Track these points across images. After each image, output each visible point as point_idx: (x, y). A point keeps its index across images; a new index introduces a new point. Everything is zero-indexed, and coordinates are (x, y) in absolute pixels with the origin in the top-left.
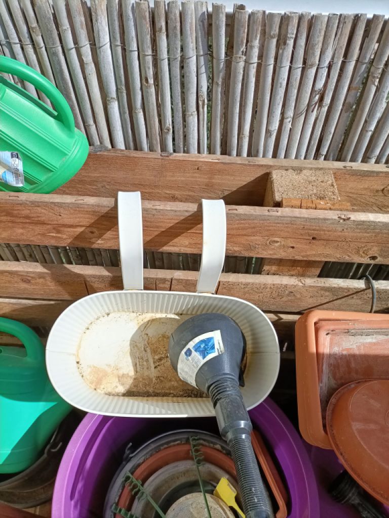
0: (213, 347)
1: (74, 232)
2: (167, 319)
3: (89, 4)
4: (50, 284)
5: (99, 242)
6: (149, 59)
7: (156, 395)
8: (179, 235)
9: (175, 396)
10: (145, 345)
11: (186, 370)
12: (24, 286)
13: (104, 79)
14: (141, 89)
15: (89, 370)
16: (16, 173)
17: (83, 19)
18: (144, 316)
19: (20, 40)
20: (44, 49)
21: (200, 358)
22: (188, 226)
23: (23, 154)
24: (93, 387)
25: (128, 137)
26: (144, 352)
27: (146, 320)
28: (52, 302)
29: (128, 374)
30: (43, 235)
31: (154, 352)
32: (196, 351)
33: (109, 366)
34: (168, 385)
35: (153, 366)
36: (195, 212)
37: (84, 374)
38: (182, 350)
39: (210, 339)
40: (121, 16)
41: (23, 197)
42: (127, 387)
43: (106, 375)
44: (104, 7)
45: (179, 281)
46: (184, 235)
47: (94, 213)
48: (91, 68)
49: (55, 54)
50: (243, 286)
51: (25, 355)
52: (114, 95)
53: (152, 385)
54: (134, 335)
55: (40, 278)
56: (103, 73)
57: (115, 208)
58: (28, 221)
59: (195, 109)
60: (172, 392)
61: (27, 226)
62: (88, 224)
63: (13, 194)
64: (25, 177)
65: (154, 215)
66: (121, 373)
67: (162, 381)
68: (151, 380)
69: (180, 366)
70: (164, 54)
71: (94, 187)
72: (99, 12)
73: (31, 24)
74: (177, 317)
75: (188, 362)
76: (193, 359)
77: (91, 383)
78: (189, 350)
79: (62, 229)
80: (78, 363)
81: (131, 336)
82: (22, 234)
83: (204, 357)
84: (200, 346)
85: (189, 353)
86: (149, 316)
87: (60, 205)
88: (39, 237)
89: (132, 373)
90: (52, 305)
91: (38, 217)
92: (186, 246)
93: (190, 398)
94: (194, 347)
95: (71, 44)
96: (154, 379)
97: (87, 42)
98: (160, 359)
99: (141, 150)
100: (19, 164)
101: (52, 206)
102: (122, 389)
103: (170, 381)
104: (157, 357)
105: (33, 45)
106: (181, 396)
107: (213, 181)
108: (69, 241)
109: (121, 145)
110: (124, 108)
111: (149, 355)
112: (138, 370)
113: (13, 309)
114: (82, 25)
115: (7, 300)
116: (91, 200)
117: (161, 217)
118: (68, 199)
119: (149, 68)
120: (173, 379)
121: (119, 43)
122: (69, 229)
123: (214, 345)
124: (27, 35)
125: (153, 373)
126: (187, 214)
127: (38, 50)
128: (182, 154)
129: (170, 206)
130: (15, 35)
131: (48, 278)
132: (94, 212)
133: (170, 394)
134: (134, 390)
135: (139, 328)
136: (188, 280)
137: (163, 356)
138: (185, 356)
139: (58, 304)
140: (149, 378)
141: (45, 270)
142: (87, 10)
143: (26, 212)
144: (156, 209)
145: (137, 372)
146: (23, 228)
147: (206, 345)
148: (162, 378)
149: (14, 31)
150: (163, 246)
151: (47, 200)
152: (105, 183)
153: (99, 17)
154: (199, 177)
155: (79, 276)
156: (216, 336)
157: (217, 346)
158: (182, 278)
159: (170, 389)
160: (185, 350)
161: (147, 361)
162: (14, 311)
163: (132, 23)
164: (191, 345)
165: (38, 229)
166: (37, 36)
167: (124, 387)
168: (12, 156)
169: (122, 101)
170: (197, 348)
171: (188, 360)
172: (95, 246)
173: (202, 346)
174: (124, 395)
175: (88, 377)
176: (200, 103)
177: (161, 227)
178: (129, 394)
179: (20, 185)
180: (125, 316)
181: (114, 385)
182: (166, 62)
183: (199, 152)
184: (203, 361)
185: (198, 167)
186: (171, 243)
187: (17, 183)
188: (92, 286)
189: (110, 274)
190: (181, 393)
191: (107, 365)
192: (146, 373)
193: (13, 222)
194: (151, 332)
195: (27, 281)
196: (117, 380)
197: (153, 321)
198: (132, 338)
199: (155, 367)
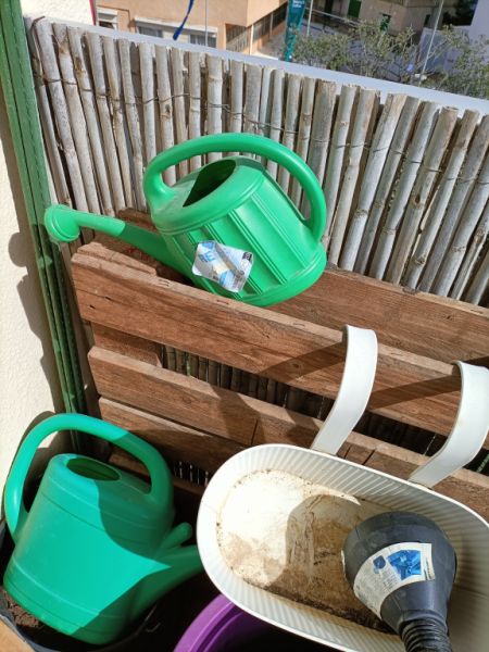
0: (418, 566)
1: (273, 359)
2: (344, 500)
3: (383, 102)
4: (212, 412)
5: (300, 379)
6: (432, 176)
7: (310, 603)
8: (410, 399)
9: (333, 613)
10: (307, 528)
11: (371, 585)
12: (180, 405)
13: (363, 187)
14: (406, 208)
15: (231, 539)
16: (238, 275)
17: (369, 117)
18: (314, 487)
19: (283, 127)
20: (307, 141)
21: (398, 576)
22: (430, 391)
23: (257, 256)
24: (230, 564)
25: (363, 258)
26: (304, 538)
27: (315, 494)
28: (201, 434)
29: (277, 561)
30: (235, 354)
31: (318, 541)
32: (391, 563)
33: (256, 541)
34: (328, 594)
35: (312, 561)
36: (448, 377)
37: (223, 543)
38: (370, 555)
39: (414, 554)
40: (416, 121)
41: (233, 305)
42: (274, 579)
43: (249, 552)
44: (400, 108)
45: (383, 456)
46: (418, 400)
47: (311, 344)
48: (354, 173)
49: (319, 149)
50: (470, 489)
51: (149, 490)
52: (367, 208)
53: (306, 587)
54: (297, 508)
55: (204, 402)
56: (367, 180)
57: (344, 345)
58: (225, 333)
59: (465, 244)
60: (331, 605)
61: (221, 338)
62: (295, 354)
63: (221, 298)
64: (247, 284)
65: (388, 366)
66: (269, 555)
67: (320, 586)
68: (306, 580)
69: (360, 577)
70: (455, 173)
71: (302, 309)
72: (392, 112)
73: (305, 110)
74: (356, 502)
75: (377, 576)
76: (385, 574)
77: (229, 558)
78: (381, 558)
79: (261, 352)
80: (218, 524)
81: (291, 510)
82: (211, 347)
83: (403, 577)
84: (399, 559)
85: (380, 563)
86: (320, 489)
87: (275, 325)
88: (229, 356)
89: (283, 562)
90: (200, 437)
91: (241, 332)
92: (413, 416)
93: (354, 624)
94: (390, 557)
95: (343, 141)
96: (310, 580)
97: (363, 143)
98: (324, 554)
99: (374, 276)
100: (246, 267)
101: (265, 323)
102: (265, 580)
103: (332, 589)
104: (319, 550)
105: (296, 134)
106: (343, 616)
107: (464, 337)
108: (262, 369)
109: (350, 265)
110: (373, 225)
111: (311, 544)
112: (292, 559)
113: (152, 428)
114: (365, 122)
115: (150, 416)
116: (314, 328)
117: (397, 370)
118: (286, 320)
119: (427, 186)
120: (336, 588)
121: (401, 150)
122: (270, 355)
123: (419, 563)
124: (293, 122)
125: (310, 570)
126: (436, 376)
127: (299, 141)
128: (427, 294)
129: (413, 359)
130: (279, 121)
131: (215, 406)
132: (312, 342)
133: (328, 607)
134: (282, 586)
135: (304, 502)
136: (395, 459)
137: (328, 550)
138: (373, 566)
139: (208, 438)
140: (305, 576)
141: (215, 395)
142: (377, 107)
143: (229, 323)
144: (395, 360)
145: (289, 561)
146: (216, 340)
147: (408, 560)
148: (321, 583)
149: (280, 115)
150: (382, 406)
151: (261, 316)
152: (317, 307)
153: (389, 118)
154: (446, 328)
155: (253, 412)
156: (425, 551)
157: (423, 567)
158: (388, 453)
159: (329, 600)
160: (374, 557)
161: (306, 551)
162: (152, 431)
163: (427, 131)
164: (386, 552)
165: (233, 346)
166: (306, 125)
167: (269, 578)
168: (244, 257)
169: (375, 217)
170: (394, 560)
171: (378, 573)
172: (291, 383)
173: (403, 560)
174: (267, 589)
175: (226, 548)
176: (476, 239)
177: (391, 383)
178: (274, 589)
179: (236, 291)
180: (289, 479)
181: (258, 569)
182: (453, 183)
183: (449, 295)
184: (401, 583)
185: (448, 315)
186: (394, 406)
187: (234, 287)
188: (262, 429)
189: (293, 422)
190: (343, 612)
191: (254, 540)
192: (302, 568)
193: (207, 330)
194: (319, 511)
195: (188, 402)
196: (262, 564)
197: (324, 497)
198: (292, 513)
199: (316, 564)
